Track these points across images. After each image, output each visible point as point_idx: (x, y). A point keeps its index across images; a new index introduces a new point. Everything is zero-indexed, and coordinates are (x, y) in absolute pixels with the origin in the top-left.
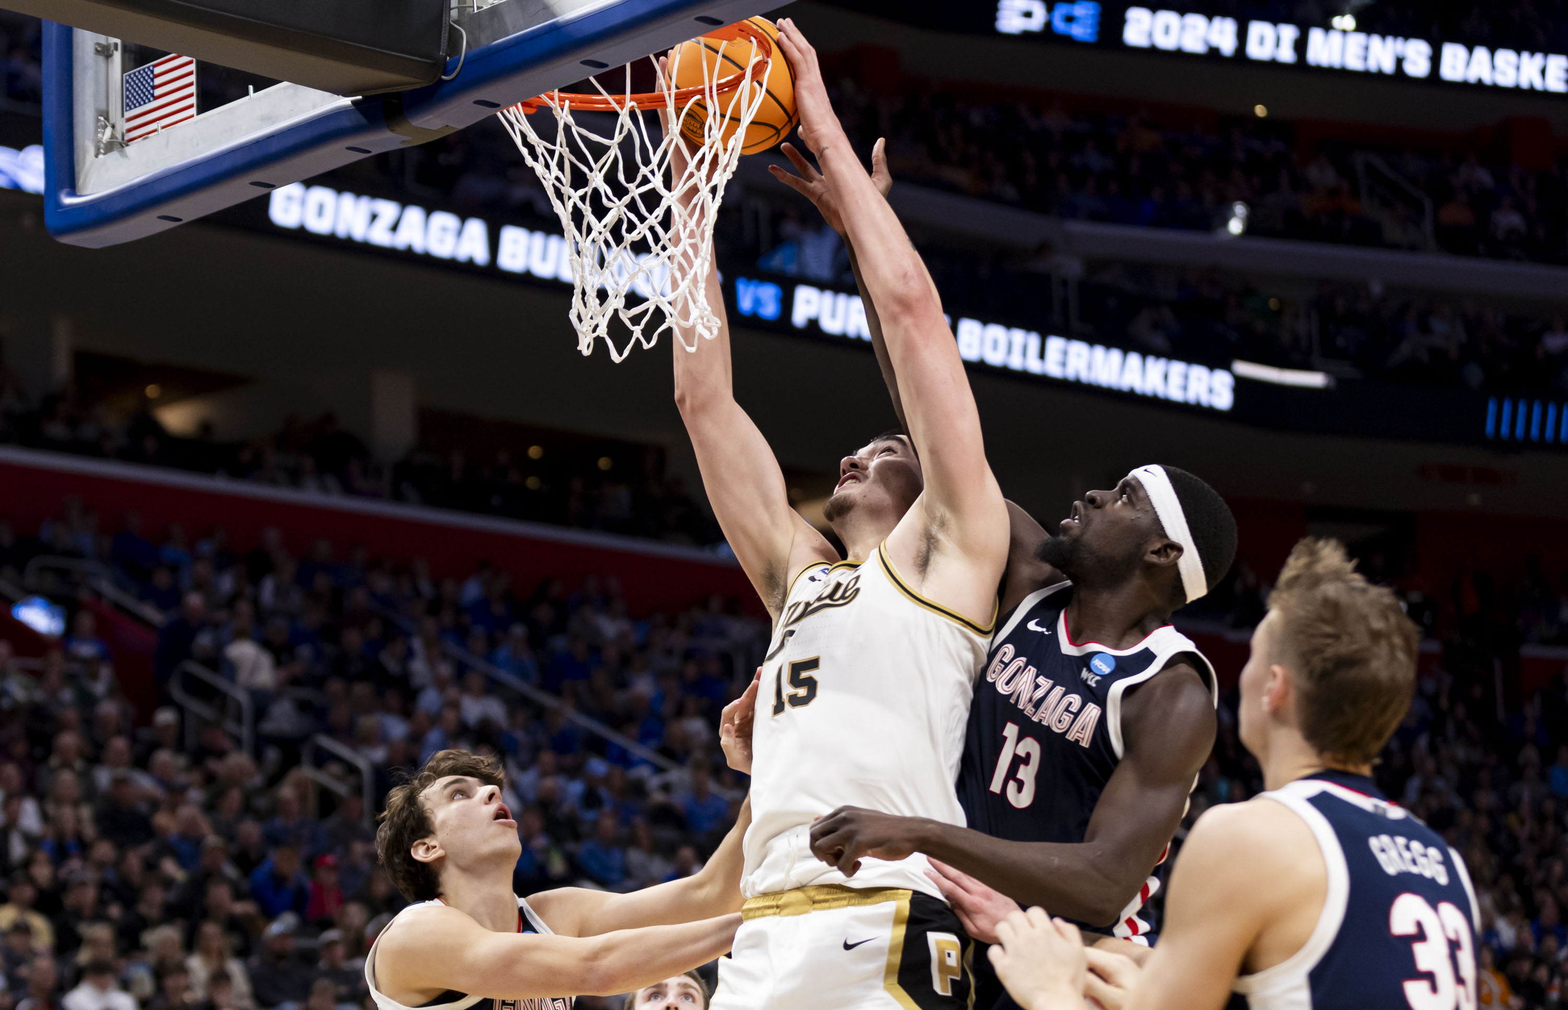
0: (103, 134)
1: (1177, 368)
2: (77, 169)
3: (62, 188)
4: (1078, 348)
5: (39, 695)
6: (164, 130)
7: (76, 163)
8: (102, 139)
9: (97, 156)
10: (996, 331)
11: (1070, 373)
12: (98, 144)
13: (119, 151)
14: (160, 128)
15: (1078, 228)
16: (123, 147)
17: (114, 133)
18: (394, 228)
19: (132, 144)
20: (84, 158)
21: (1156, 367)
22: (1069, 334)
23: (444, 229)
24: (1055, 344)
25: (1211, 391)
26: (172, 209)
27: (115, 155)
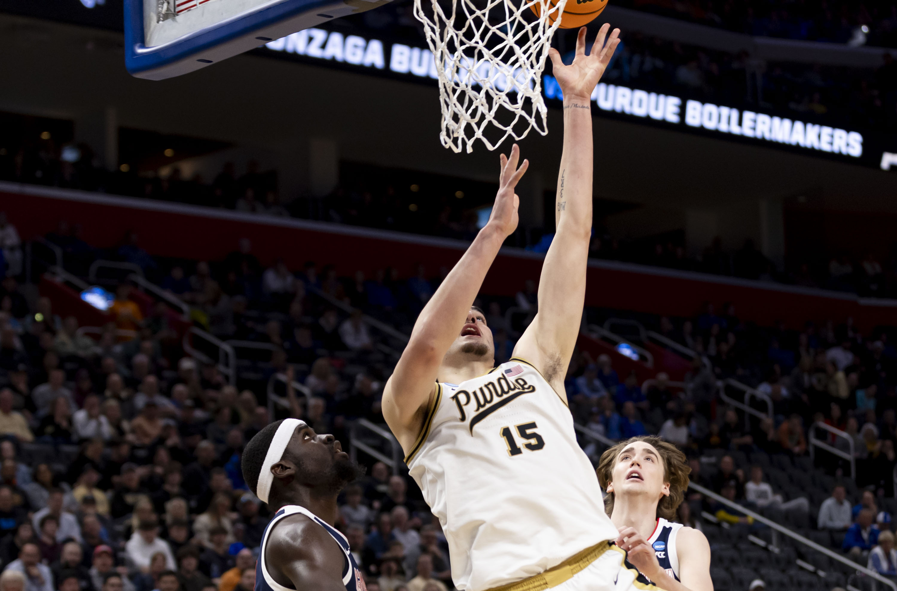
0: (162, 8)
1: (826, 131)
2: (145, 30)
3: (136, 43)
4: (763, 118)
5: (98, 350)
6: (201, 5)
7: (145, 27)
8: (162, 11)
9: (158, 22)
10: (711, 108)
11: (758, 134)
12: (159, 15)
13: (172, 19)
14: (198, 4)
15: (762, 41)
16: (175, 16)
17: (169, 7)
18: (323, 46)
19: (181, 14)
20: (150, 23)
21: (813, 130)
22: (758, 110)
23: (356, 46)
24: (748, 116)
25: (848, 145)
26: (207, 55)
27: (169, 21)
